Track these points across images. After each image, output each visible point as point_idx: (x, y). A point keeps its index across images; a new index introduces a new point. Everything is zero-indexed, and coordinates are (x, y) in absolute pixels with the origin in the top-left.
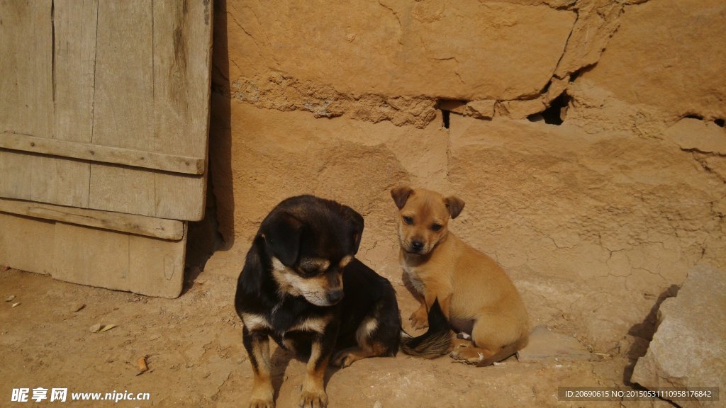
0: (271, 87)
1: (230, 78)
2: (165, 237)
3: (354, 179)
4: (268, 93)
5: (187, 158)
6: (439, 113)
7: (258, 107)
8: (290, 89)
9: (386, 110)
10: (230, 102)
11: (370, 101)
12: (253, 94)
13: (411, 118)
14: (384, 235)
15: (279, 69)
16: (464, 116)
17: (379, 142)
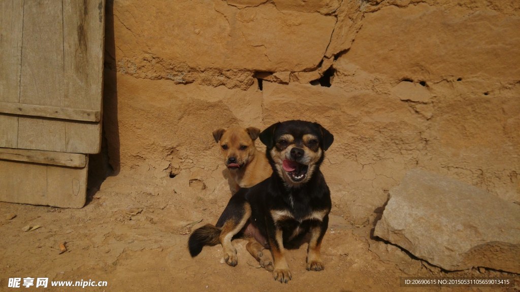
0: (145, 64)
1: (116, 58)
2: (73, 166)
3: (203, 124)
4: (143, 68)
5: (89, 110)
6: (256, 80)
7: (136, 77)
8: (158, 65)
9: (222, 78)
10: (116, 74)
11: (211, 73)
12: (132, 69)
13: (238, 83)
15: (150, 52)
16: (272, 82)
17: (218, 100)
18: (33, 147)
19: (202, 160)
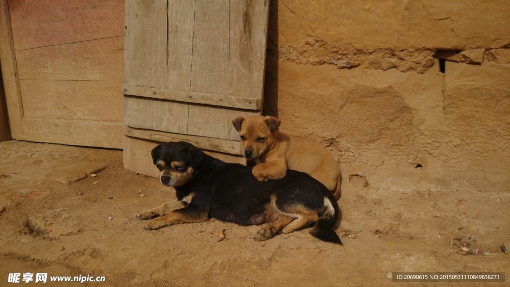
0: (307, 49)
1: (279, 44)
2: (234, 153)
4: (305, 53)
5: (250, 98)
6: (437, 61)
7: (297, 63)
9: (394, 60)
10: (278, 61)
11: (381, 54)
12: (294, 54)
14: (390, 156)
15: (313, 35)
16: (458, 62)
18: (201, 133)
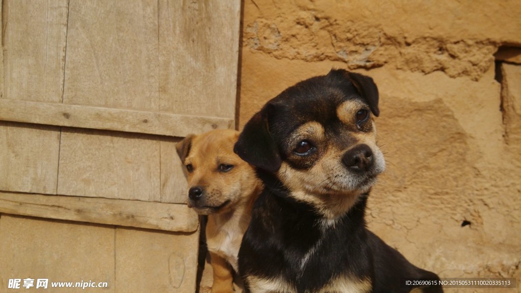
0: (298, 31)
2: (175, 229)
3: (396, 143)
4: (293, 39)
5: (214, 118)
7: (276, 57)
11: (425, 47)
12: (272, 41)
13: (469, 67)
14: (427, 211)
15: (312, 7)
17: (433, 98)
18: (91, 191)
19: (388, 209)
